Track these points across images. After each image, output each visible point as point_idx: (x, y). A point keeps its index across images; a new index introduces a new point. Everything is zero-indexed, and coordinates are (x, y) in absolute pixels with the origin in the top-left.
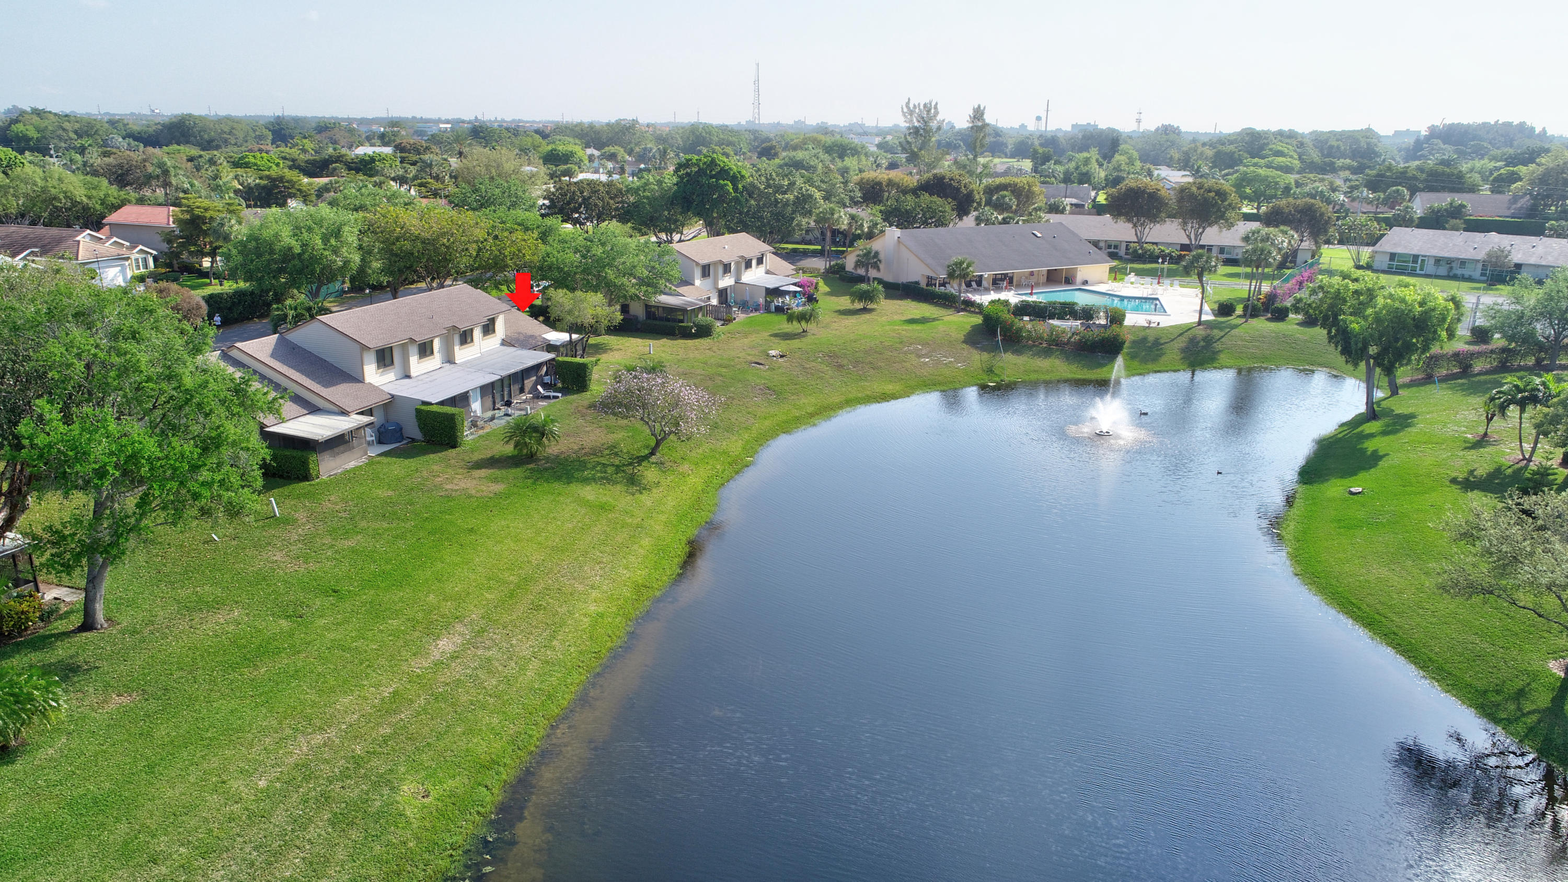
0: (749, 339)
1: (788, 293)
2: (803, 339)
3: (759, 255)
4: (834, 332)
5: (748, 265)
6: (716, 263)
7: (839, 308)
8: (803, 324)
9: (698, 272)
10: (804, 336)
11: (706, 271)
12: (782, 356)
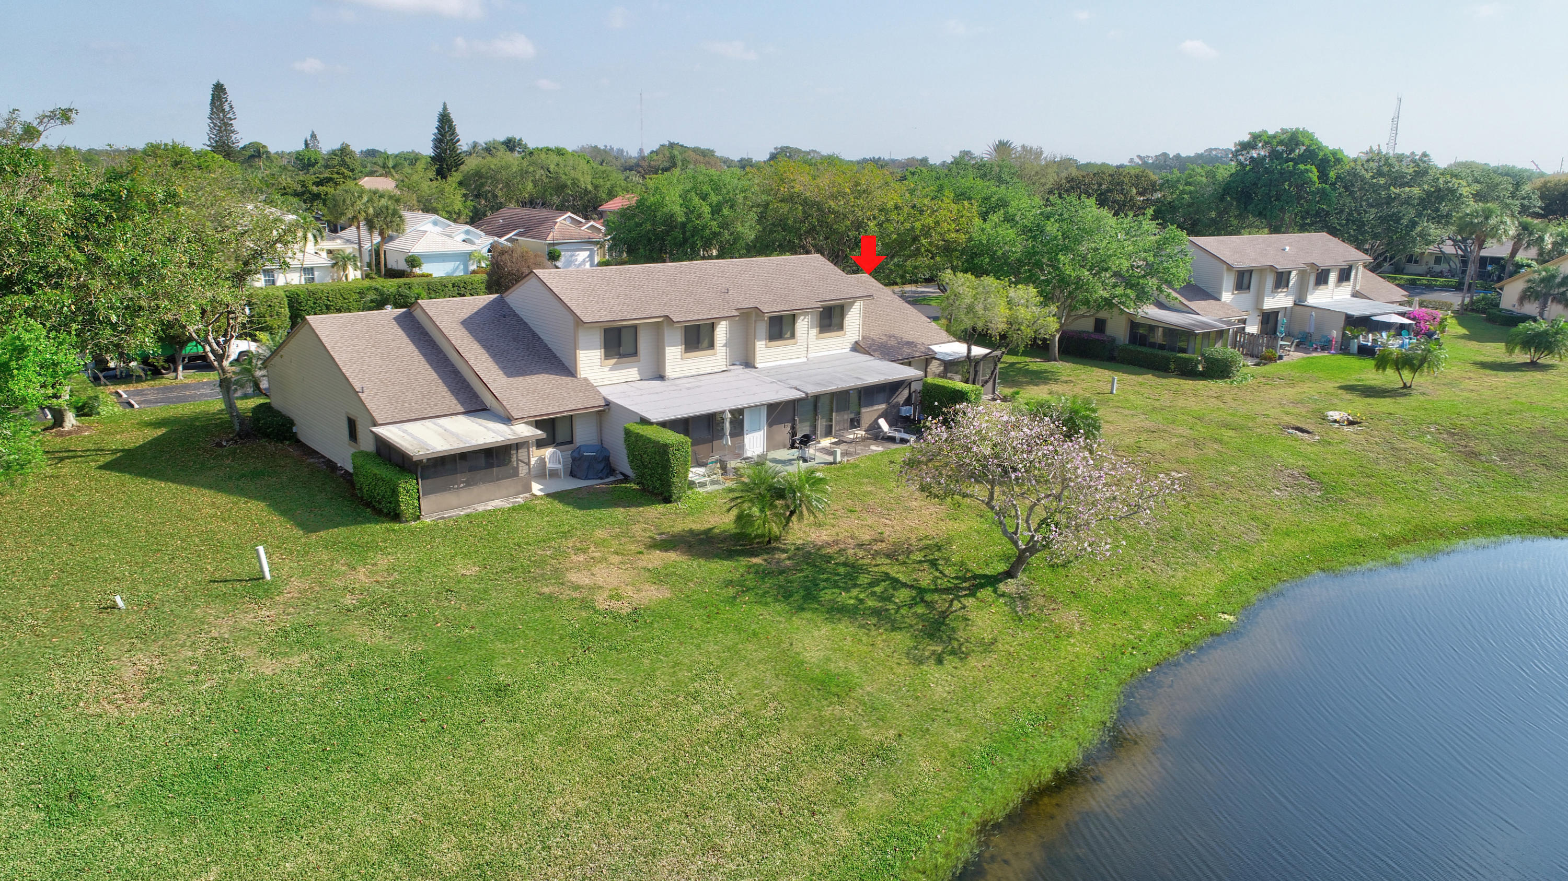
0: (1297, 389)
1: (1387, 326)
2: (1401, 400)
3: (1344, 265)
4: (1465, 394)
5: (1322, 278)
6: (1262, 270)
7: (1480, 358)
8: (1407, 375)
9: (1228, 281)
10: (1405, 395)
11: (1243, 280)
12: (1351, 423)
